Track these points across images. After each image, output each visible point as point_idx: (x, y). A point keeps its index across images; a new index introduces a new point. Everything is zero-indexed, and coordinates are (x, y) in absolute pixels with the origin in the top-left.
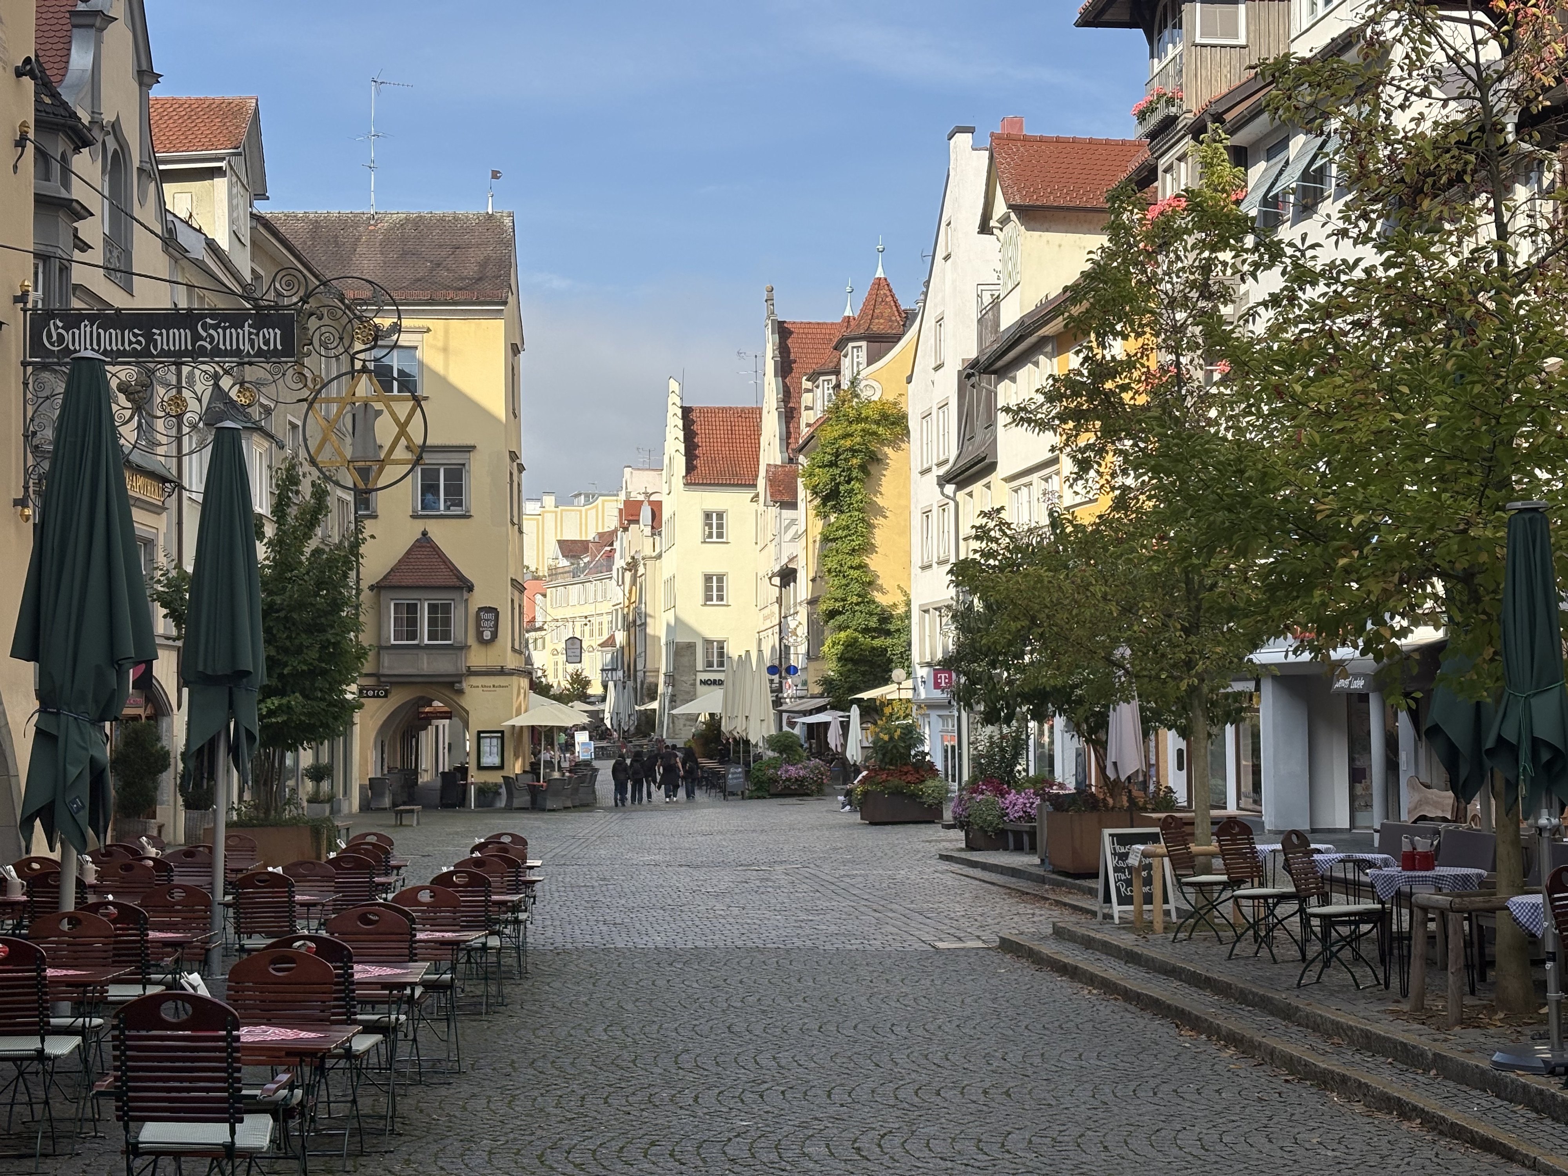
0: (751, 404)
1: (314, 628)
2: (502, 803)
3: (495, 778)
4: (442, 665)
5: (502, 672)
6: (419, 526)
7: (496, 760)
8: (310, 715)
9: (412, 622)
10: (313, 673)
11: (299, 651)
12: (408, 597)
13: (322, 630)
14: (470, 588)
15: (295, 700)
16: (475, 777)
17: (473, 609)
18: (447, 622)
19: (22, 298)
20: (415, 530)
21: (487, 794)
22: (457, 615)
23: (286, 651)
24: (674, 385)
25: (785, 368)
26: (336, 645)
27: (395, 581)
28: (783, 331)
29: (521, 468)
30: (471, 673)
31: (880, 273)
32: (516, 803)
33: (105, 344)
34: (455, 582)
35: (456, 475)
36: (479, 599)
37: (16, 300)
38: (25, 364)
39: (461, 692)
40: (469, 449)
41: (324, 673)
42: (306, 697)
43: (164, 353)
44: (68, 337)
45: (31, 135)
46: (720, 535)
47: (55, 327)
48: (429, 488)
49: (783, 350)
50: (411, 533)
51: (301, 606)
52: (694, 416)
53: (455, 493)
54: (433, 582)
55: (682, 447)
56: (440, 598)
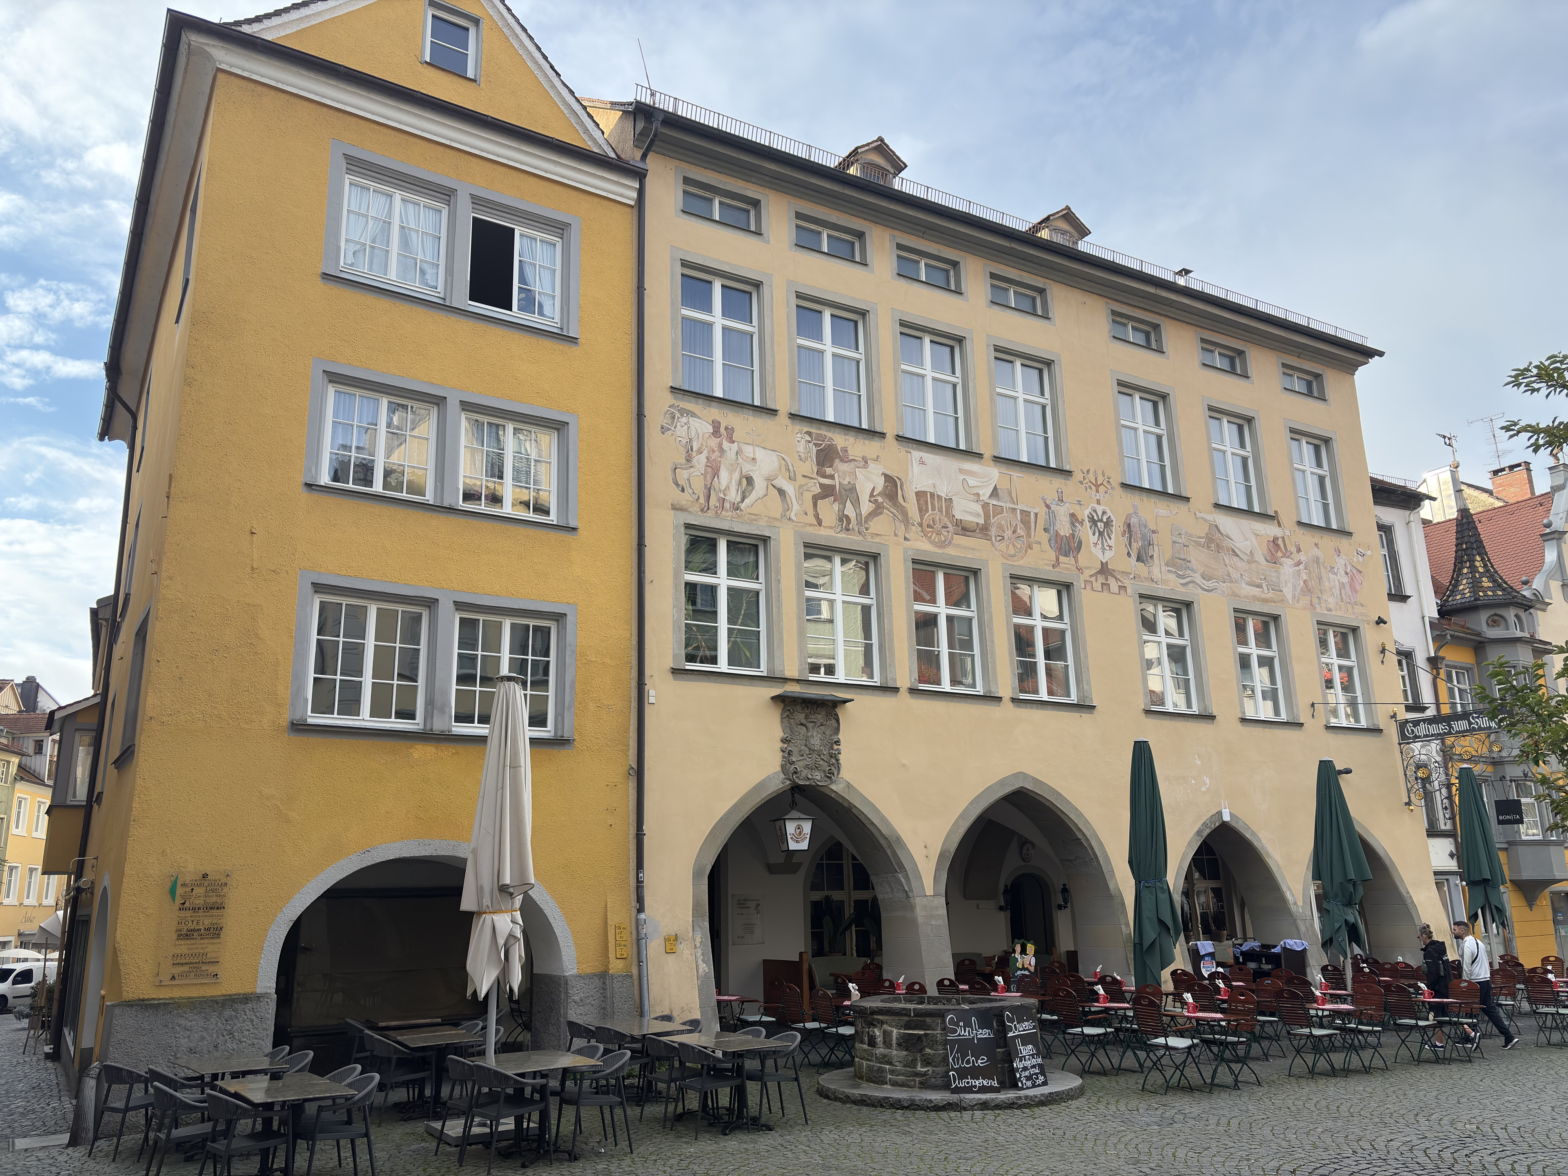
19: (1394, 716)
33: (1432, 732)
37: (1392, 717)
38: (1400, 744)
43: (1457, 732)
44: (1415, 730)
47: (1409, 726)
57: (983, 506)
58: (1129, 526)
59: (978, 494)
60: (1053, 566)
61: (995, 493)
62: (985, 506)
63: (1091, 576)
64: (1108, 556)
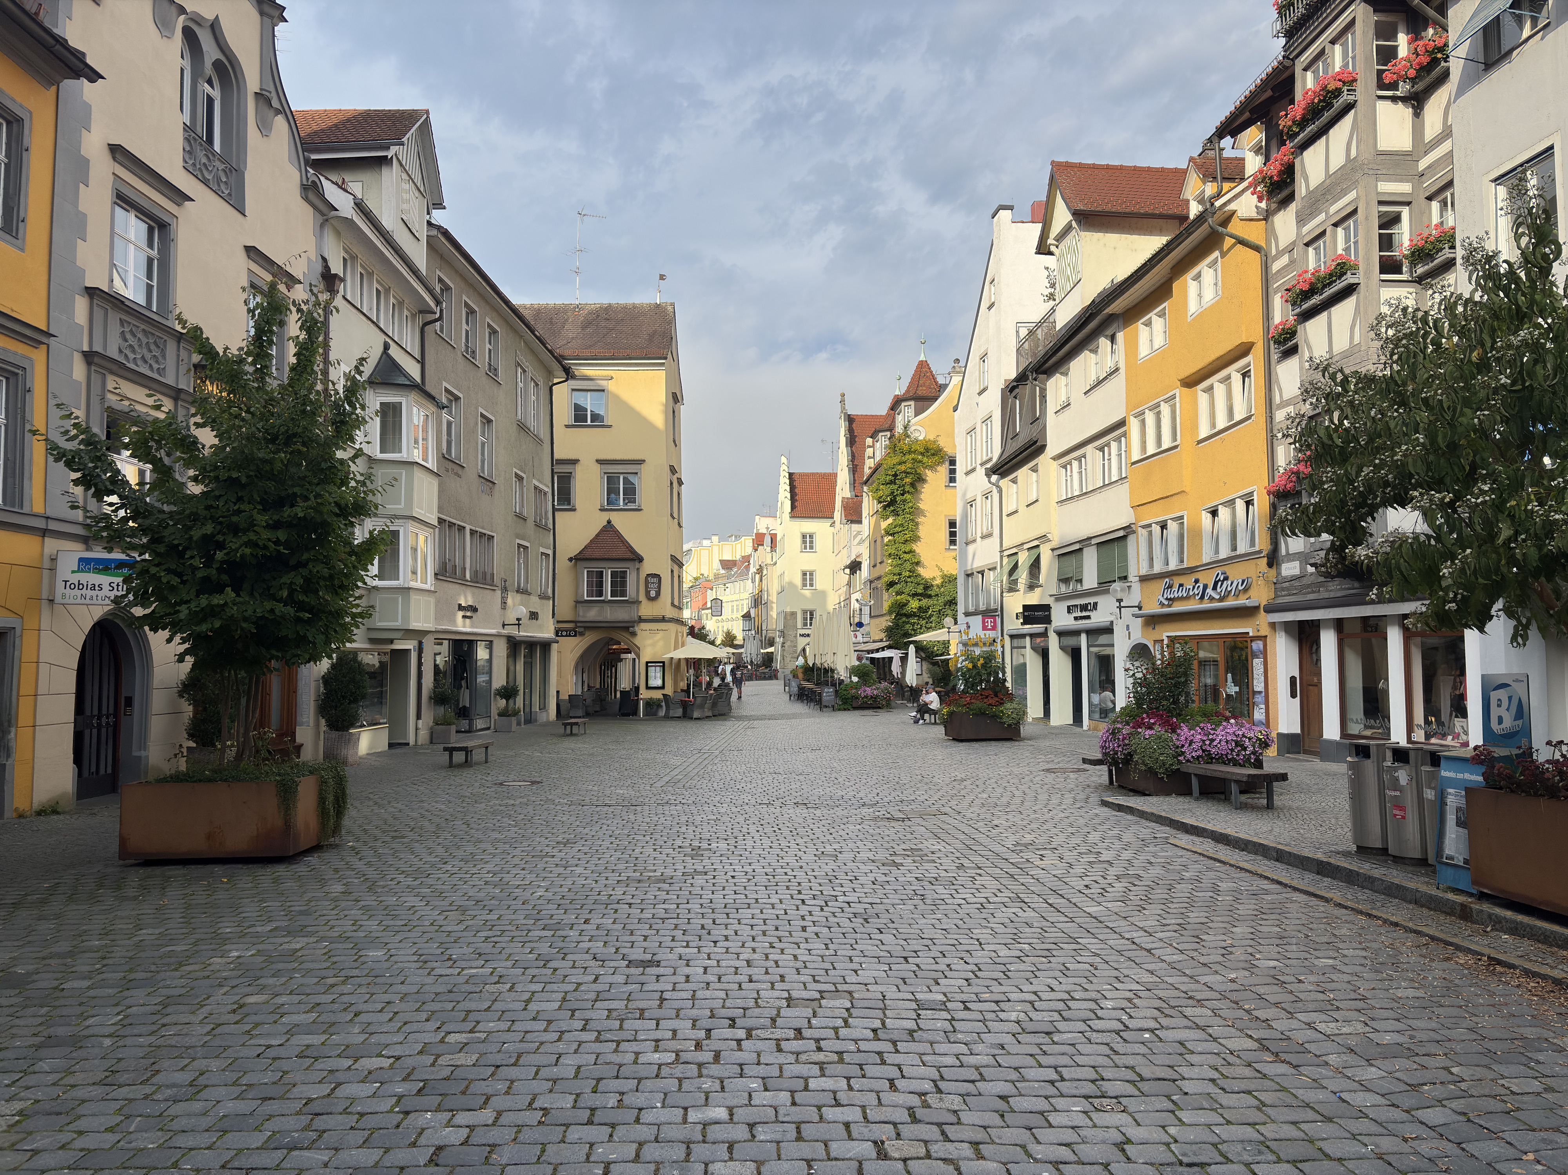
0: (829, 470)
2: (662, 713)
3: (657, 695)
4: (621, 614)
5: (663, 620)
6: (606, 516)
7: (659, 683)
9: (600, 584)
12: (596, 566)
14: (640, 559)
16: (644, 694)
17: (643, 576)
18: (624, 584)
20: (601, 519)
21: (653, 706)
22: (631, 579)
24: (784, 460)
25: (852, 441)
27: (587, 555)
28: (850, 419)
29: (680, 482)
30: (641, 620)
31: (922, 358)
32: (672, 713)
34: (632, 556)
35: (631, 481)
36: (648, 567)
39: (634, 634)
40: (640, 463)
46: (811, 547)
48: (612, 490)
49: (850, 430)
50: (599, 521)
52: (795, 477)
53: (631, 492)
54: (614, 555)
55: (789, 495)
56: (619, 566)
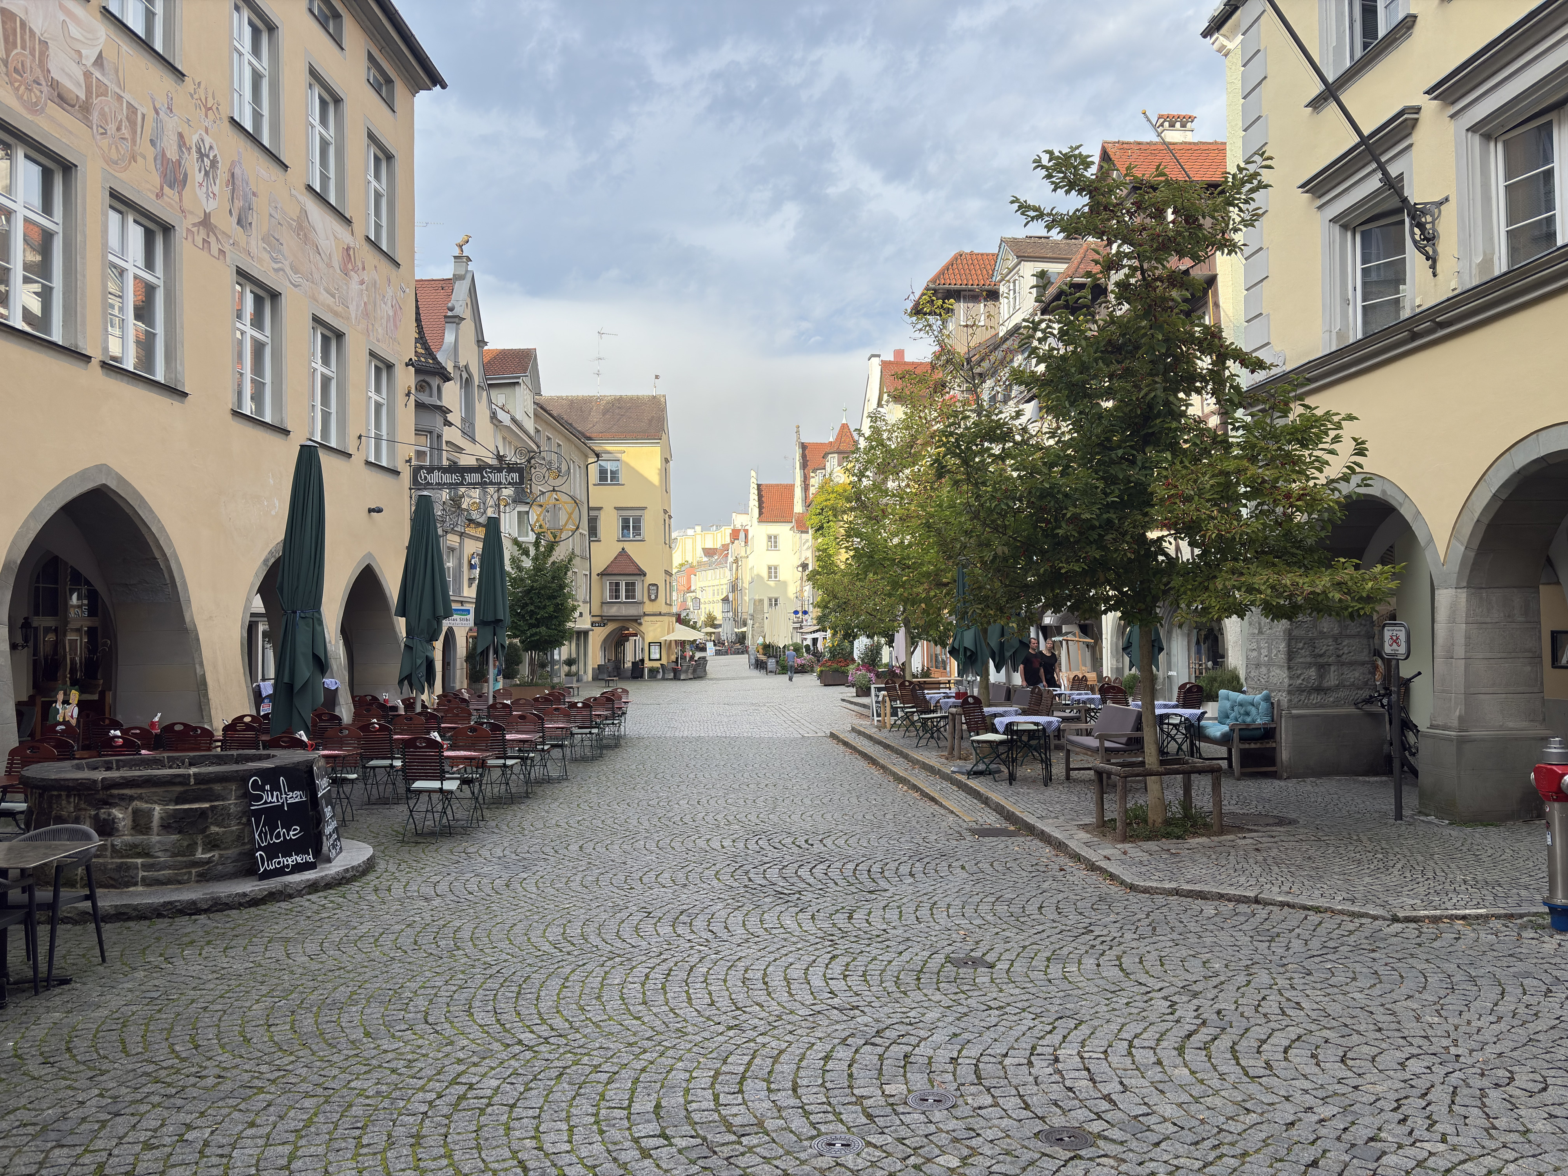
0: (790, 482)
1: (552, 597)
2: (660, 676)
3: (657, 664)
4: (631, 611)
5: (660, 614)
6: (621, 545)
7: (658, 657)
8: (549, 636)
9: (617, 591)
10: (551, 617)
11: (545, 607)
12: (615, 579)
13: (555, 598)
14: (645, 575)
15: (543, 629)
16: (648, 664)
17: (646, 585)
18: (634, 591)
19: (409, 461)
20: (618, 547)
21: (653, 672)
22: (638, 588)
23: (539, 608)
24: (753, 473)
25: (804, 466)
26: (562, 605)
27: (609, 571)
28: (804, 447)
29: (670, 517)
30: (645, 615)
31: (844, 422)
32: (666, 676)
33: (444, 480)
34: (637, 572)
35: (638, 521)
36: (649, 580)
37: (407, 461)
38: (410, 489)
39: (640, 624)
40: (644, 509)
41: (556, 617)
42: (548, 628)
43: (469, 484)
44: (429, 477)
45: (413, 391)
46: (776, 546)
47: (423, 473)
48: (625, 527)
49: (804, 456)
50: (617, 548)
51: (544, 587)
52: (762, 488)
53: (637, 528)
54: (627, 572)
55: (757, 504)
56: (630, 579)
57: (85, 74)
58: (233, 175)
59: (79, 52)
60: (157, 195)
61: (99, 61)
62: (87, 75)
63: (194, 225)
64: (211, 206)
